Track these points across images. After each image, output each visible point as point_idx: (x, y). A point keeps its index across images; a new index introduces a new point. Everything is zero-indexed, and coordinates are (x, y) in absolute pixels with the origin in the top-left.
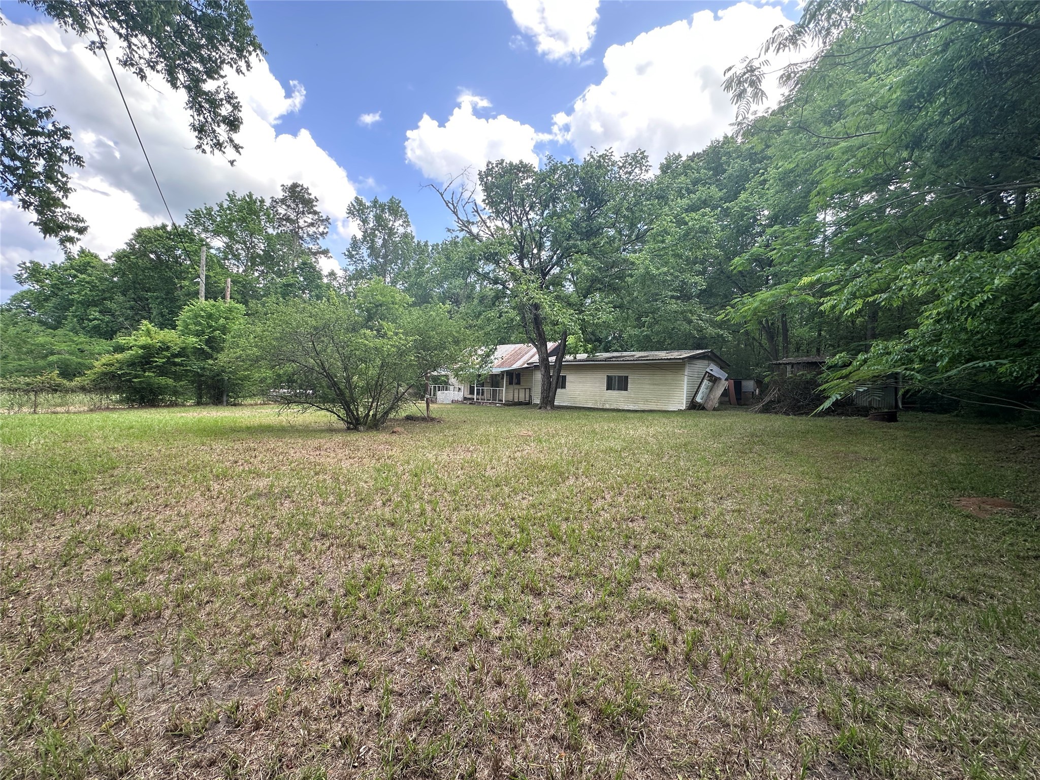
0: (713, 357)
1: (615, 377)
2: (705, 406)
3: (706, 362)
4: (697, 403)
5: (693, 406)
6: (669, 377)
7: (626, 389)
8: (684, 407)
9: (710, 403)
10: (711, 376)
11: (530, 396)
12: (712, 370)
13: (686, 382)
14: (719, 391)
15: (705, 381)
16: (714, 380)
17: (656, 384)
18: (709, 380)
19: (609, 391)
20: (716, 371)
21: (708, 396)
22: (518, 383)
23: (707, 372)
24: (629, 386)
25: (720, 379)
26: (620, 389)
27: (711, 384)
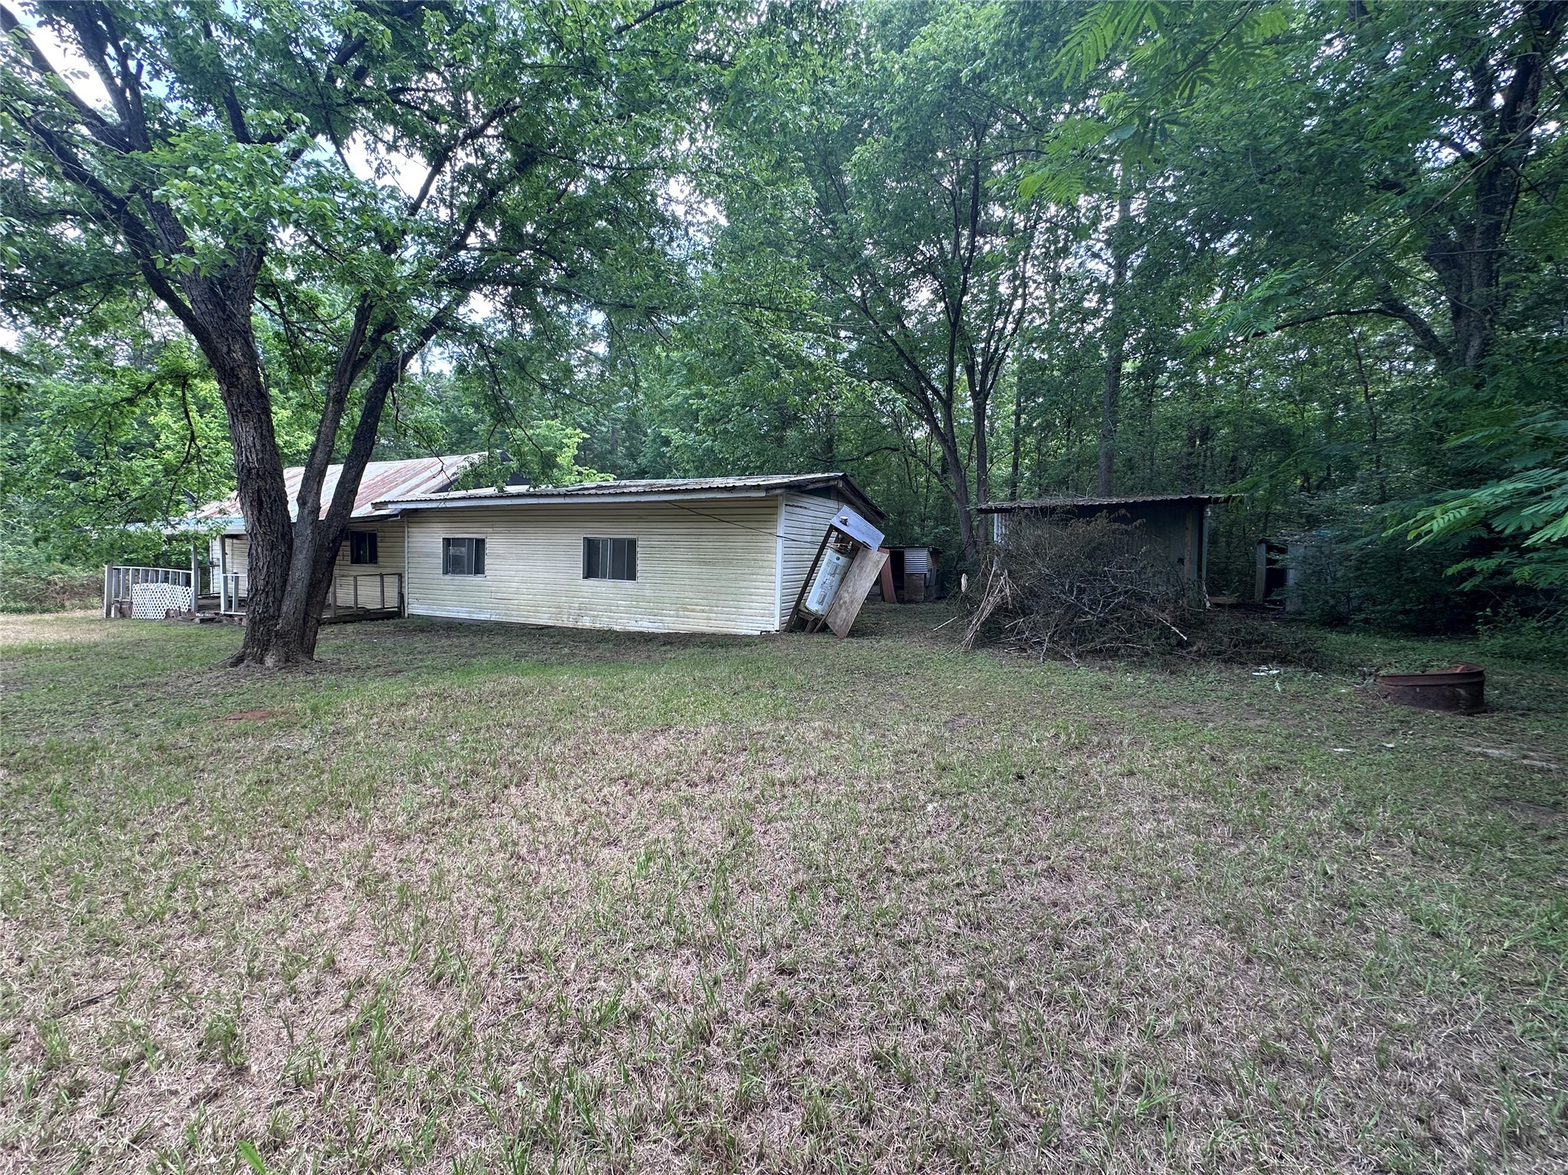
0: (848, 493)
1: (605, 541)
2: (829, 621)
3: (832, 504)
4: (810, 613)
5: (800, 622)
6: (738, 540)
7: (631, 575)
8: (774, 625)
9: (843, 614)
10: (844, 538)
11: (401, 596)
12: (845, 522)
13: (779, 558)
14: (864, 581)
15: (829, 555)
16: (851, 549)
17: (705, 563)
18: (839, 551)
19: (592, 582)
20: (857, 526)
21: (837, 595)
22: (373, 559)
23: (832, 528)
24: (640, 566)
25: (866, 547)
26: (617, 575)
27: (843, 560)
